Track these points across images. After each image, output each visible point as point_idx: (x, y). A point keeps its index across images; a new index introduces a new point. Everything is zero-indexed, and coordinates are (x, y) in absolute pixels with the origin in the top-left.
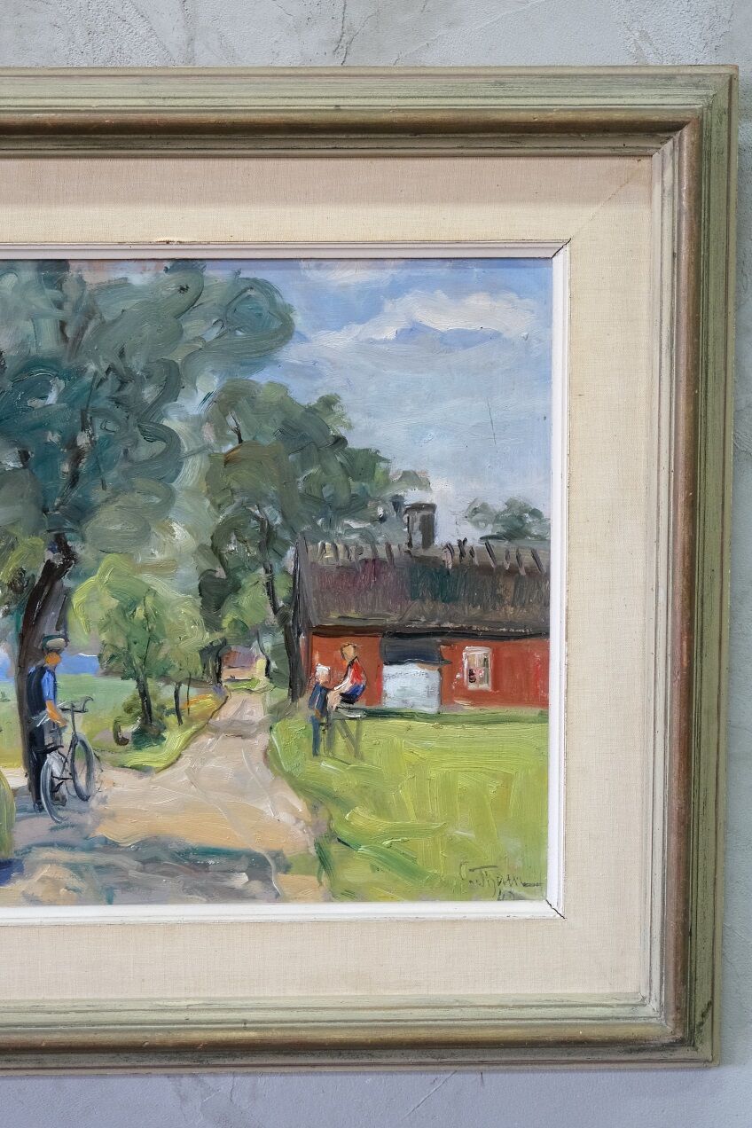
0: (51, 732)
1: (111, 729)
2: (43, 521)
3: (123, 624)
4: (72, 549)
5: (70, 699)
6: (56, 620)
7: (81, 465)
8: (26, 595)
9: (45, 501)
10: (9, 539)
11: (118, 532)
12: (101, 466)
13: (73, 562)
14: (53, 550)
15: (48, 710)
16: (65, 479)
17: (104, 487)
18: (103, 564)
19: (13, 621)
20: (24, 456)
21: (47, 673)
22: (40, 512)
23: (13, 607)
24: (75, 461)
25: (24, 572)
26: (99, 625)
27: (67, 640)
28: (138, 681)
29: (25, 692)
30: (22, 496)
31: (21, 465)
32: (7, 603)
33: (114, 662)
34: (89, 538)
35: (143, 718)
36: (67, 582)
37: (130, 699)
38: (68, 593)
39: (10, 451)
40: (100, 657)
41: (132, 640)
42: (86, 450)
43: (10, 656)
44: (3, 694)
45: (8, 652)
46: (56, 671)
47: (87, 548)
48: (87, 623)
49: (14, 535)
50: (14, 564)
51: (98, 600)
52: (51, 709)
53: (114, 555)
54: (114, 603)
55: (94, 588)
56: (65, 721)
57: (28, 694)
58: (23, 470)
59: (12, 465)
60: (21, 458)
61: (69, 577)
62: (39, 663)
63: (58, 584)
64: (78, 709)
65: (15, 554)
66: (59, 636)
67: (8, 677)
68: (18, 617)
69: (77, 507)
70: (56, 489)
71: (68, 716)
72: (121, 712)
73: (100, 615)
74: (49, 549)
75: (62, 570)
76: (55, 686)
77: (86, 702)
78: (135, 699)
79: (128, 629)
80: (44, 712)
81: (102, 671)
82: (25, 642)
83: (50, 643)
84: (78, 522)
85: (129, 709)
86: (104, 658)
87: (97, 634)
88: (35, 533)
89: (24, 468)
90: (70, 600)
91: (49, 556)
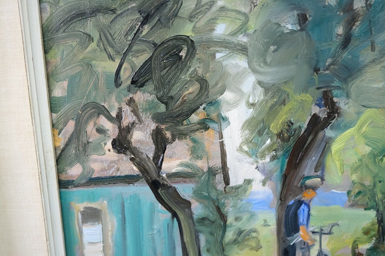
0: (301, 248)
1: (350, 247)
2: (314, 79)
3: (372, 167)
4: (337, 105)
5: (320, 224)
6: (315, 163)
7: (354, 27)
8: (292, 143)
9: (318, 61)
10: (281, 96)
11: (379, 89)
12: (373, 29)
13: (336, 115)
14: (319, 105)
15: (301, 232)
16: (338, 41)
17: (373, 49)
18: (363, 117)
19: (279, 165)
20: (302, 19)
21: (303, 205)
22: (312, 71)
23: (280, 153)
24: (350, 24)
25: (292, 124)
26: (351, 168)
27: (323, 179)
28: (378, 211)
29: (283, 219)
30: (297, 58)
31: (299, 28)
32: (275, 150)
33: (360, 197)
34: (353, 94)
35: (377, 239)
36: (328, 132)
37: (369, 225)
38: (328, 142)
39: (291, 14)
40: (349, 193)
41: (377, 179)
42: (361, 13)
43: (273, 192)
44: (265, 221)
45: (272, 189)
46: (310, 204)
47: (350, 104)
48: (342, 165)
49: (286, 92)
50: (285, 117)
51: (353, 147)
52: (303, 232)
53: (374, 110)
54: (368, 149)
55: (352, 137)
56: (315, 240)
57: (286, 220)
58: (299, 33)
59: (290, 27)
60: (299, 19)
61: (331, 129)
62: (298, 198)
63: (321, 134)
64: (326, 232)
65: (286, 108)
66: (317, 177)
67: (270, 208)
68: (283, 161)
69: (346, 68)
70: (330, 49)
71: (317, 237)
72: (360, 234)
73: (352, 158)
74: (316, 104)
75: (326, 123)
76: (309, 215)
77: (332, 227)
78: (373, 224)
79: (376, 170)
80: (297, 234)
81: (349, 204)
82: (287, 181)
83: (308, 182)
84: (345, 80)
85: (366, 232)
86: (353, 194)
87: (350, 174)
88: (305, 90)
89: (302, 30)
90: (329, 147)
91: (316, 110)
